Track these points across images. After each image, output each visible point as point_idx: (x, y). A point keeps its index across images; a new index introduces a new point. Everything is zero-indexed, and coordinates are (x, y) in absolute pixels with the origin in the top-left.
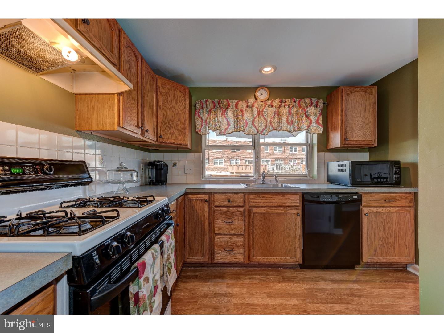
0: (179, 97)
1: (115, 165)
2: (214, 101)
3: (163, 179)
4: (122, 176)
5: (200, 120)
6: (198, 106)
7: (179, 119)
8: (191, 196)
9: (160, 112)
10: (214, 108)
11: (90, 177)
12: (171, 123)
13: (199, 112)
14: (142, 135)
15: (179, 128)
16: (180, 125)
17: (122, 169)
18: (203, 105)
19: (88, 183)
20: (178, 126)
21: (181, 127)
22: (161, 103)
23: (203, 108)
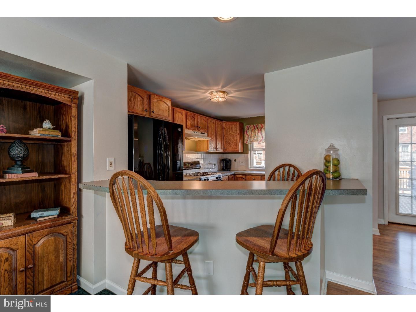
0: (234, 128)
1: (207, 162)
2: (254, 125)
3: (228, 167)
4: (210, 166)
5: (247, 136)
6: (245, 129)
7: (234, 139)
8: (237, 176)
9: (224, 138)
10: (254, 129)
11: (200, 166)
12: (230, 142)
13: (246, 132)
14: (216, 150)
15: (234, 143)
16: (234, 142)
17: (210, 164)
18: (248, 128)
19: (200, 168)
20: (233, 142)
21: (235, 143)
22: (225, 134)
23: (248, 129)
